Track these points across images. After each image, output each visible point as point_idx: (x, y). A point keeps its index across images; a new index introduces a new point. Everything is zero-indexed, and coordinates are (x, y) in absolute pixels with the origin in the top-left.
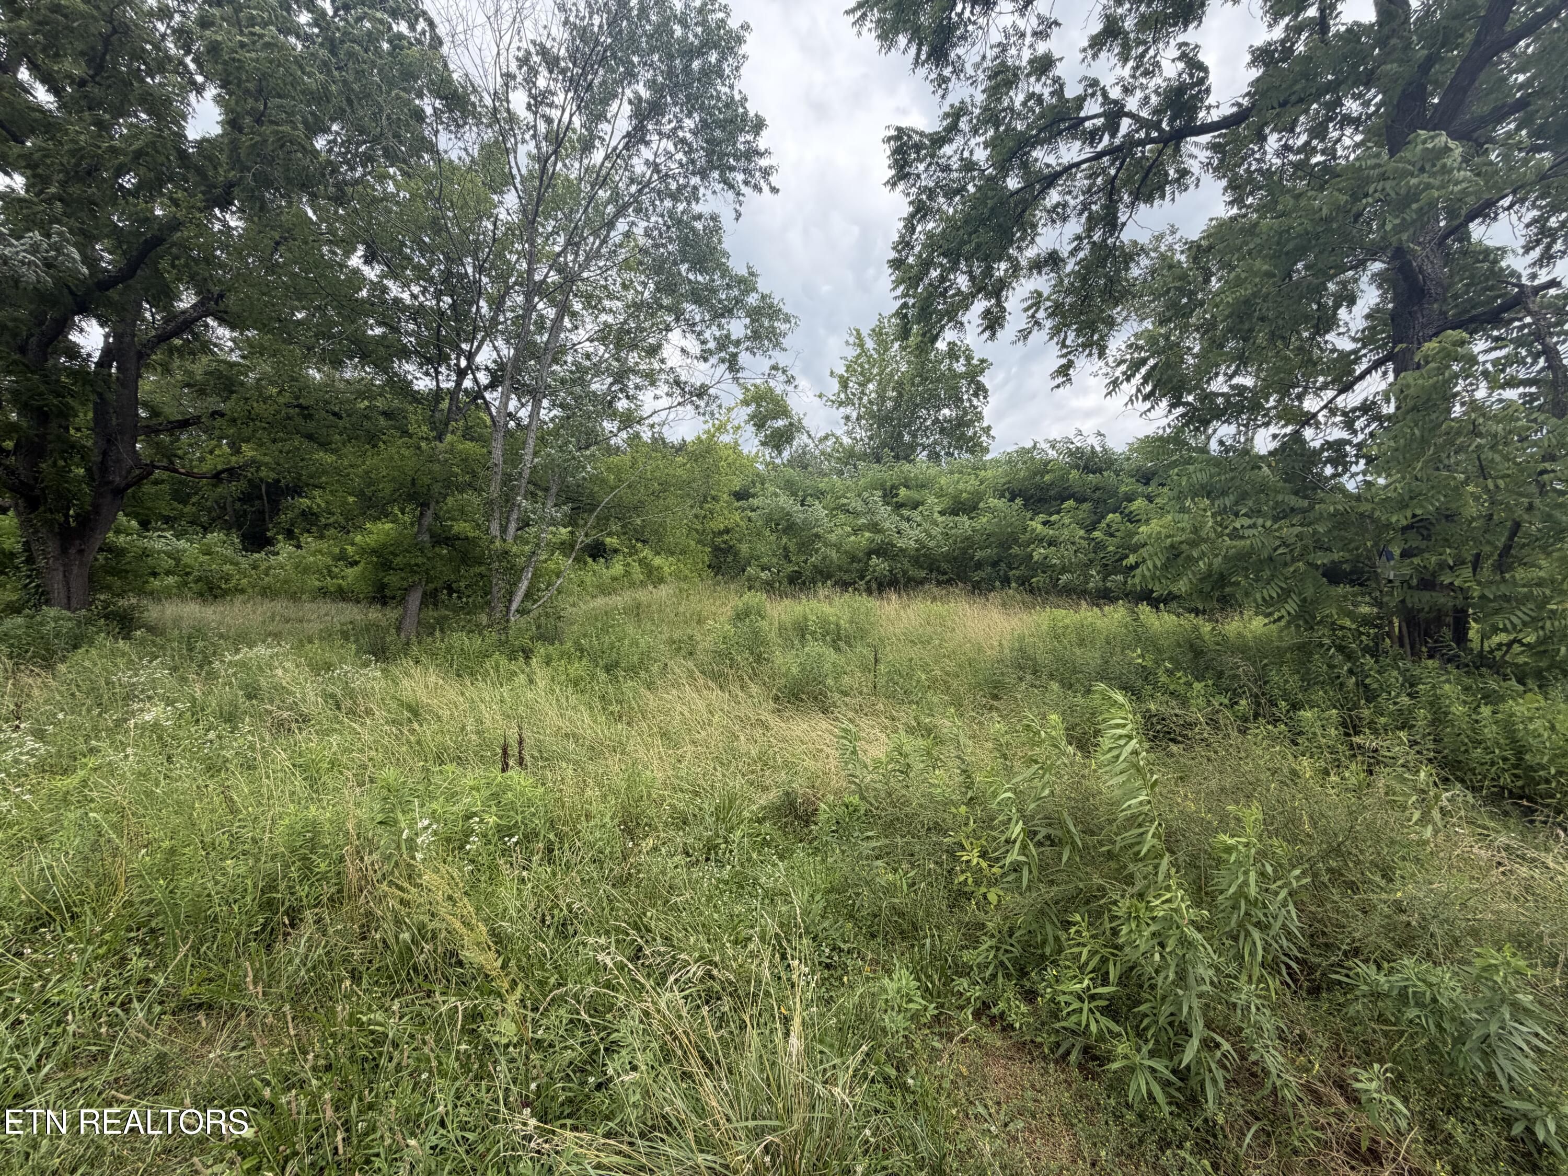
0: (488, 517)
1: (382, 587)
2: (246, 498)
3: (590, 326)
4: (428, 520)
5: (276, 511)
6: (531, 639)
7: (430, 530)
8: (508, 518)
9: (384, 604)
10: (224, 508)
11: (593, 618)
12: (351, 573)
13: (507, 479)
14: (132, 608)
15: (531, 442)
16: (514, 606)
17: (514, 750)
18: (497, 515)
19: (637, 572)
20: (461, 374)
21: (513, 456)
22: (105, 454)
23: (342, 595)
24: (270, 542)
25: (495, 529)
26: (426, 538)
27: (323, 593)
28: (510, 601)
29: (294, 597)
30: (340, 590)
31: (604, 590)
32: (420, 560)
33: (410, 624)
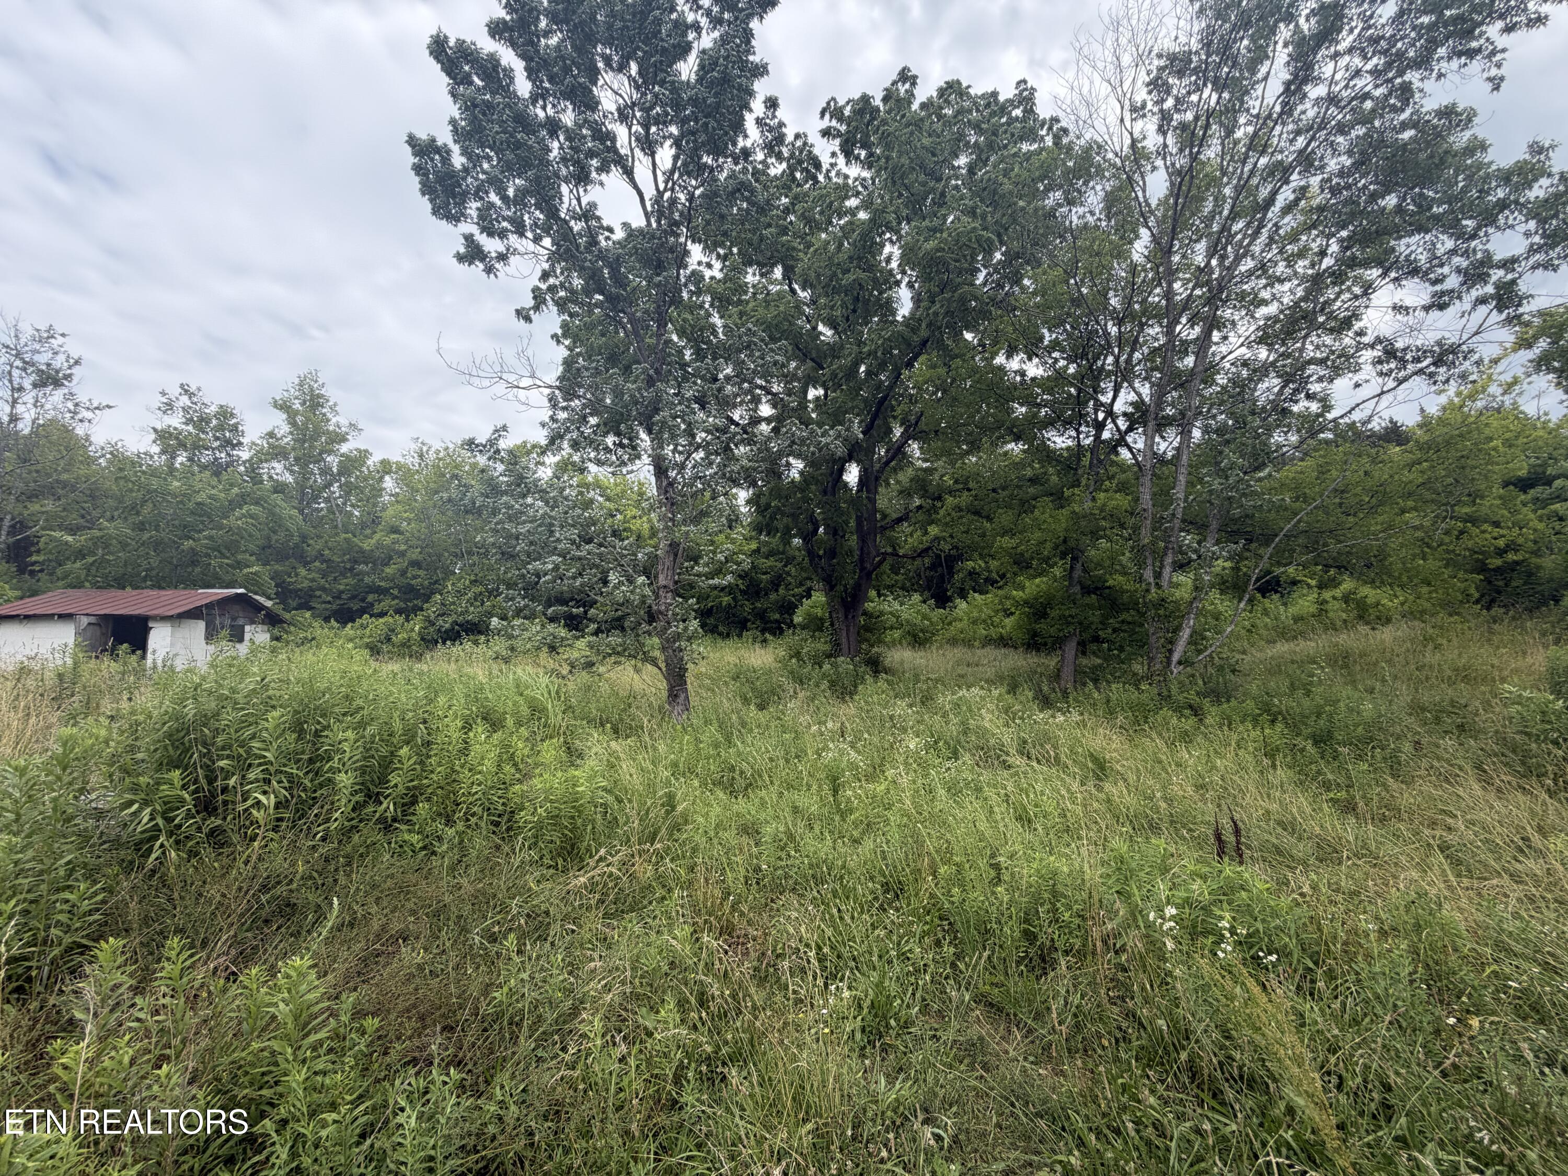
0: (1141, 565)
1: (1035, 634)
2: (933, 567)
3: (1246, 329)
4: (1078, 573)
5: (951, 574)
6: (1198, 694)
7: (1080, 582)
8: (1162, 562)
9: (1038, 650)
10: (919, 575)
11: (1275, 669)
12: (1009, 622)
13: (1158, 523)
14: (879, 655)
15: (1182, 479)
16: (1176, 657)
17: (1229, 837)
18: (1149, 561)
19: (1336, 610)
20: (1100, 426)
21: (1163, 496)
22: (862, 549)
23: (1003, 642)
24: (949, 599)
25: (1148, 574)
26: (1077, 589)
27: (988, 641)
28: (1171, 652)
29: (968, 643)
30: (1001, 638)
31: (1284, 634)
32: (1073, 612)
33: (1067, 673)
